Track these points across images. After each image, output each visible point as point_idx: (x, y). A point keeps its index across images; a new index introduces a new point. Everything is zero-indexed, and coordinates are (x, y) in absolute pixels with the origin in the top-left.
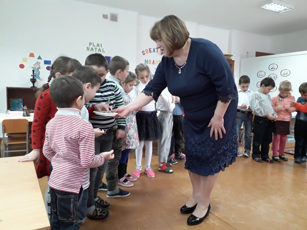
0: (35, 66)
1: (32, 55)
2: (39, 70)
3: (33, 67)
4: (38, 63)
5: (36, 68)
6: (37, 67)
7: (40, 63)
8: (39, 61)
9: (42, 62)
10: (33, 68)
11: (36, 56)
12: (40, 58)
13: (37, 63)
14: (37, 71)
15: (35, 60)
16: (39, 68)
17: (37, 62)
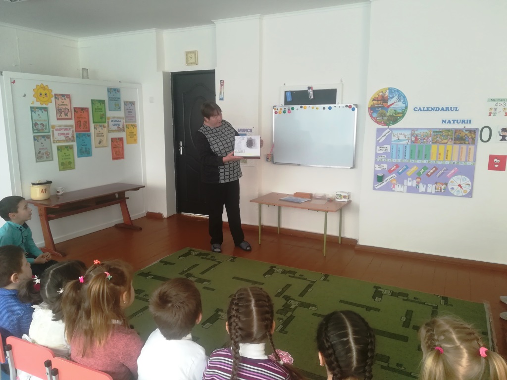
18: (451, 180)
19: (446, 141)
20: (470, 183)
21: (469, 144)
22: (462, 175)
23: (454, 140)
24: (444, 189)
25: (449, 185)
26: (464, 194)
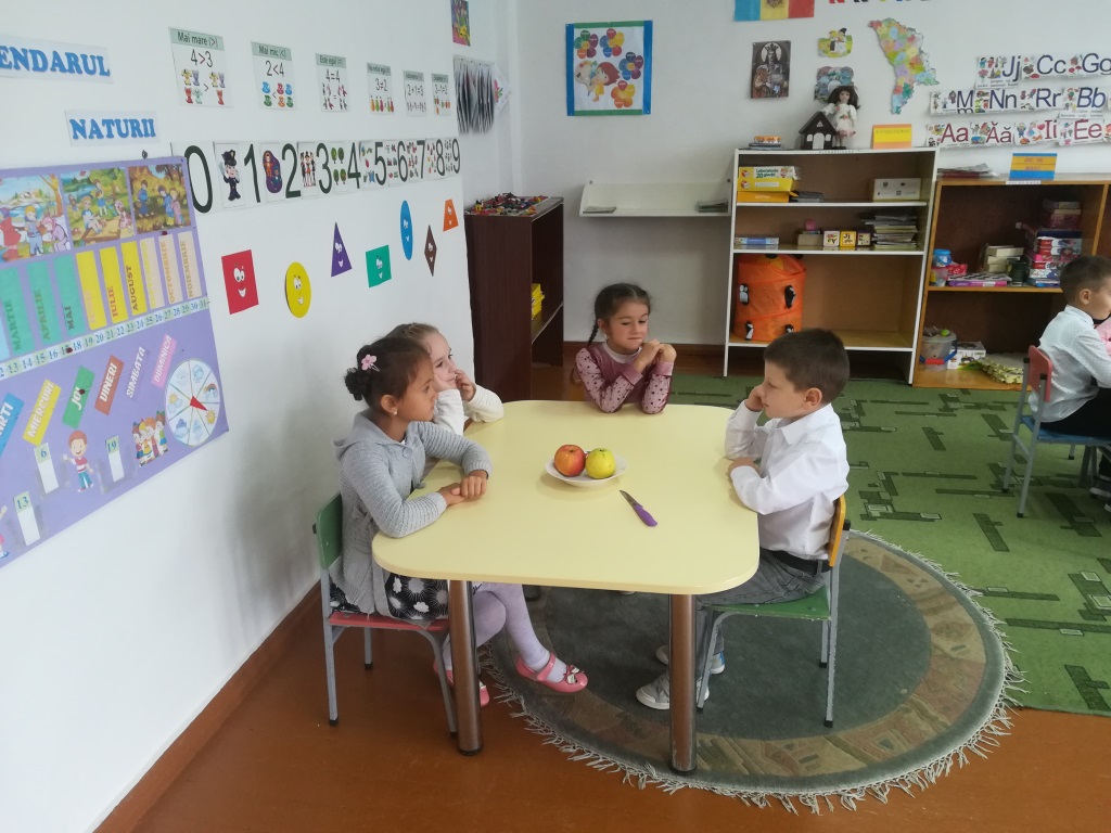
18: (170, 390)
19: (113, 226)
20: (212, 380)
21: (176, 225)
22: (187, 358)
23: (137, 218)
24: (164, 441)
25: (169, 416)
26: (211, 428)
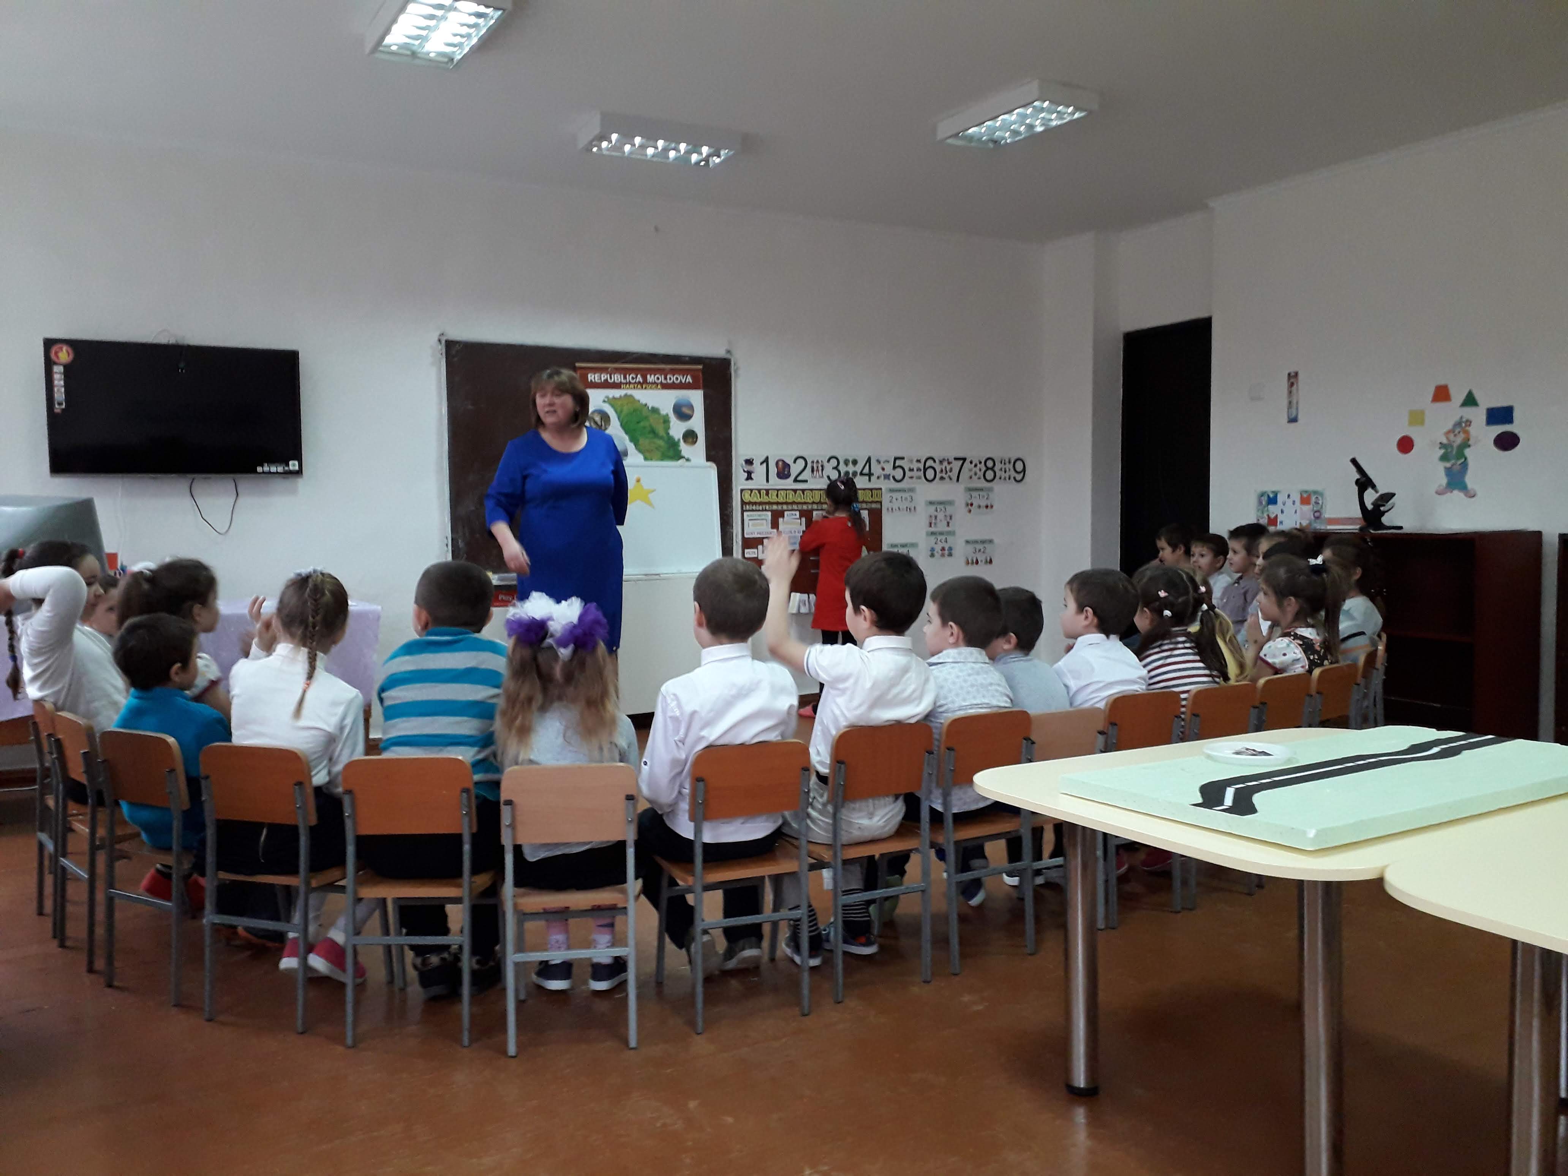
0: (1451, 436)
1: (1442, 394)
2: (1467, 452)
3: (1445, 441)
4: (1462, 425)
5: (1452, 447)
6: (1459, 440)
7: (1469, 423)
8: (1469, 412)
9: (1478, 416)
10: (1442, 446)
11: (1458, 396)
12: (1470, 401)
13: (1458, 424)
14: (1458, 459)
15: (1452, 411)
16: (1466, 444)
17: (1456, 418)
